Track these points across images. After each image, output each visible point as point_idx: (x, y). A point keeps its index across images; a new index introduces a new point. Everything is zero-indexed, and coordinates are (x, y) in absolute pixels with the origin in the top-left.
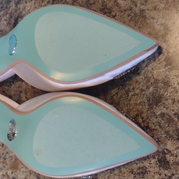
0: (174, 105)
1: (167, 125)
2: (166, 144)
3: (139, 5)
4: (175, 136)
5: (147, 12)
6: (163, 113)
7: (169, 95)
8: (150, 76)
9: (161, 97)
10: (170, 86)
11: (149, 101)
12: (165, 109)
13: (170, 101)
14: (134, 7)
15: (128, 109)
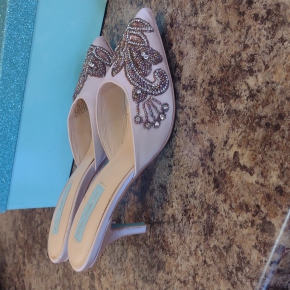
0: (223, 237)
1: (219, 261)
2: (219, 284)
3: (191, 118)
4: (226, 275)
5: (197, 125)
6: (216, 246)
7: (218, 224)
8: (203, 200)
9: (212, 226)
10: (218, 213)
11: (204, 230)
12: (216, 241)
13: (219, 231)
14: (189, 121)
15: (190, 239)
